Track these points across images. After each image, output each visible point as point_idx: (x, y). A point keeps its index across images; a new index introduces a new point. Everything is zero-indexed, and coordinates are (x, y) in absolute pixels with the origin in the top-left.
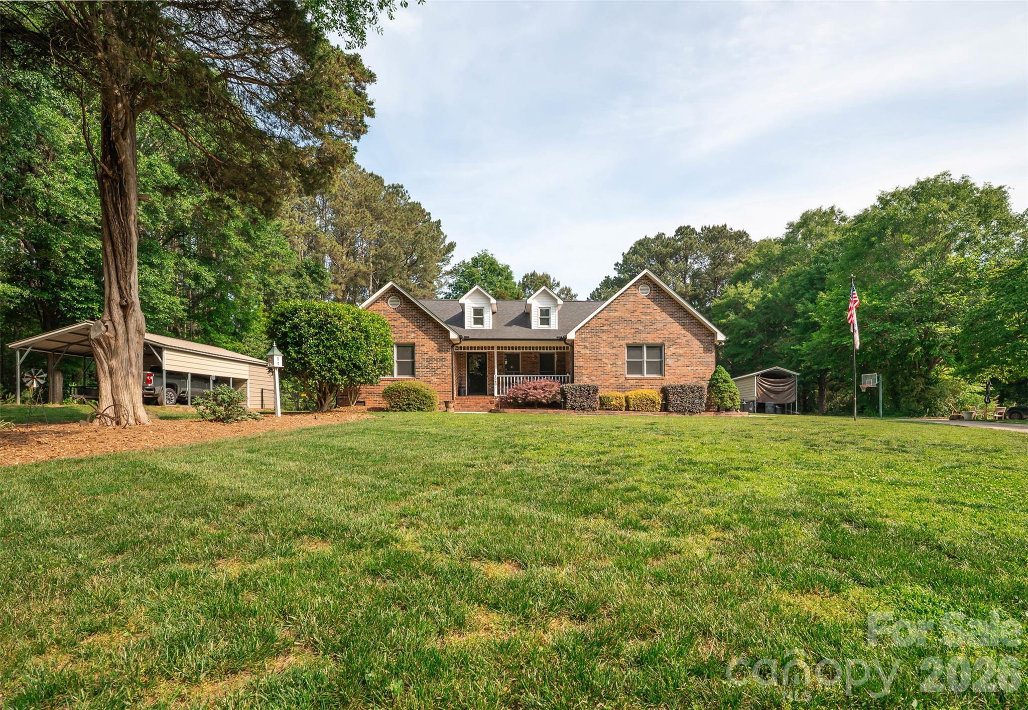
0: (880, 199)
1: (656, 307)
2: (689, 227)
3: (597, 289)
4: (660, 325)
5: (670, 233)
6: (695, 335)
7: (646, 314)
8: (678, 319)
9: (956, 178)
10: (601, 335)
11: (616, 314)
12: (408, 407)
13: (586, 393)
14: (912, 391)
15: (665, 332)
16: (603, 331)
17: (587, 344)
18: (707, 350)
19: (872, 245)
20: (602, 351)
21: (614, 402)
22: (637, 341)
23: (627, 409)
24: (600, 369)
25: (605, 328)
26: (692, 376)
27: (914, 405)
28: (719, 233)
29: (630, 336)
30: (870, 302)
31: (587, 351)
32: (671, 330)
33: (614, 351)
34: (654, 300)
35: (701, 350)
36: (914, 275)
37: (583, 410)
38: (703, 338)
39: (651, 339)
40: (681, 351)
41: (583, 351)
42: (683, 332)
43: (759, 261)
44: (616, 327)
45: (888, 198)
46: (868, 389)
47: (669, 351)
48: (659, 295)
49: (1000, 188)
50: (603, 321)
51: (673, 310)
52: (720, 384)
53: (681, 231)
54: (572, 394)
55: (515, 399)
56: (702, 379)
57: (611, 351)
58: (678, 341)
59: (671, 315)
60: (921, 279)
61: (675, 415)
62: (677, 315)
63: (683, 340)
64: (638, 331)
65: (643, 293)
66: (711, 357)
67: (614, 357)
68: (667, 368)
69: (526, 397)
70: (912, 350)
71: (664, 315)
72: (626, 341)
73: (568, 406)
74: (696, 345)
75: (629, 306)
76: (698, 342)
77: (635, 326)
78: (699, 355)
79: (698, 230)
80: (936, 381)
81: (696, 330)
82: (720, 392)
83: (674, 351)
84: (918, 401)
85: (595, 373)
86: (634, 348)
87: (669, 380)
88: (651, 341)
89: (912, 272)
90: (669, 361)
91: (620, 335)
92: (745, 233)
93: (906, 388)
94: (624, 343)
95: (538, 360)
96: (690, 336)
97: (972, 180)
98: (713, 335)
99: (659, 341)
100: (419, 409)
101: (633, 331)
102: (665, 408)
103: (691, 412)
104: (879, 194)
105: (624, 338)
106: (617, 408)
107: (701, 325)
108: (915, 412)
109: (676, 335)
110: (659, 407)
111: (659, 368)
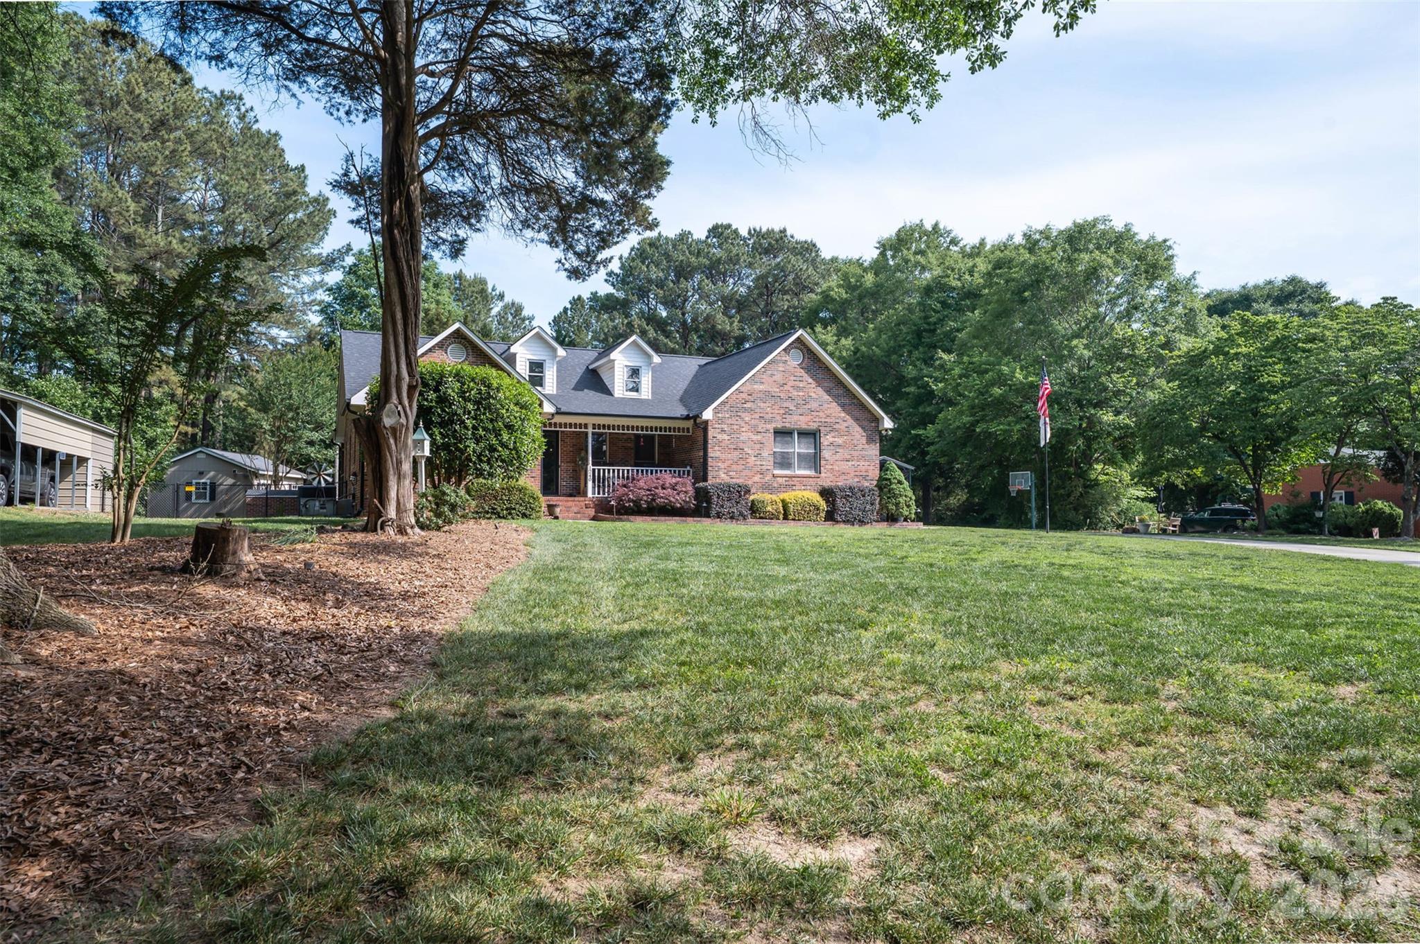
0: (1027, 236)
1: (810, 380)
2: (729, 226)
3: (565, 309)
4: (814, 405)
5: (700, 233)
6: (856, 420)
7: (798, 388)
8: (836, 397)
9: (1119, 225)
10: (743, 415)
11: (762, 387)
12: (509, 513)
13: (735, 496)
14: (1069, 495)
15: (821, 414)
16: (745, 410)
17: (725, 427)
18: (870, 440)
19: (1023, 301)
20: (744, 437)
21: (769, 508)
22: (787, 425)
23: (786, 518)
24: (741, 462)
25: (748, 405)
26: (853, 474)
27: (1072, 515)
28: (777, 241)
29: (778, 418)
30: (1026, 378)
31: (726, 437)
32: (828, 412)
33: (759, 437)
34: (808, 370)
35: (864, 440)
36: (1076, 346)
37: (732, 518)
38: (865, 423)
39: (803, 422)
40: (840, 441)
41: (719, 437)
42: (843, 415)
43: (845, 296)
44: (762, 405)
45: (1037, 236)
46: (1019, 491)
47: (826, 440)
48: (813, 363)
49: (1165, 241)
50: (744, 396)
51: (831, 385)
52: (894, 486)
53: (716, 231)
54: (719, 496)
55: (637, 502)
56: (865, 478)
57: (755, 438)
58: (837, 426)
59: (828, 392)
60: (1085, 352)
61: (842, 526)
62: (835, 392)
63: (843, 426)
64: (788, 412)
65: (794, 361)
66: (874, 451)
67: (758, 446)
68: (823, 462)
69: (653, 500)
70: (1074, 443)
71: (820, 391)
72: (774, 425)
73: (713, 513)
74: (858, 433)
75: (778, 377)
76: (859, 429)
77: (785, 405)
78: (860, 447)
79: (744, 232)
80: (1096, 483)
81: (857, 414)
82: (895, 496)
83: (831, 440)
84: (1076, 509)
85: (734, 467)
86: (782, 434)
87: (827, 480)
88: (804, 426)
89: (1075, 342)
90: (826, 454)
91: (767, 417)
92: (814, 245)
93: (1062, 491)
94: (771, 427)
95: (631, 445)
96: (851, 422)
97: (1135, 229)
98: (877, 420)
99: (813, 426)
100: (524, 516)
101: (782, 411)
102: (830, 517)
103: (862, 522)
104: (1025, 228)
105: (770, 421)
106: (773, 517)
107: (863, 406)
108: (1073, 523)
109: (833, 420)
110: (823, 515)
111: (815, 461)
